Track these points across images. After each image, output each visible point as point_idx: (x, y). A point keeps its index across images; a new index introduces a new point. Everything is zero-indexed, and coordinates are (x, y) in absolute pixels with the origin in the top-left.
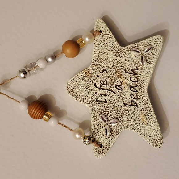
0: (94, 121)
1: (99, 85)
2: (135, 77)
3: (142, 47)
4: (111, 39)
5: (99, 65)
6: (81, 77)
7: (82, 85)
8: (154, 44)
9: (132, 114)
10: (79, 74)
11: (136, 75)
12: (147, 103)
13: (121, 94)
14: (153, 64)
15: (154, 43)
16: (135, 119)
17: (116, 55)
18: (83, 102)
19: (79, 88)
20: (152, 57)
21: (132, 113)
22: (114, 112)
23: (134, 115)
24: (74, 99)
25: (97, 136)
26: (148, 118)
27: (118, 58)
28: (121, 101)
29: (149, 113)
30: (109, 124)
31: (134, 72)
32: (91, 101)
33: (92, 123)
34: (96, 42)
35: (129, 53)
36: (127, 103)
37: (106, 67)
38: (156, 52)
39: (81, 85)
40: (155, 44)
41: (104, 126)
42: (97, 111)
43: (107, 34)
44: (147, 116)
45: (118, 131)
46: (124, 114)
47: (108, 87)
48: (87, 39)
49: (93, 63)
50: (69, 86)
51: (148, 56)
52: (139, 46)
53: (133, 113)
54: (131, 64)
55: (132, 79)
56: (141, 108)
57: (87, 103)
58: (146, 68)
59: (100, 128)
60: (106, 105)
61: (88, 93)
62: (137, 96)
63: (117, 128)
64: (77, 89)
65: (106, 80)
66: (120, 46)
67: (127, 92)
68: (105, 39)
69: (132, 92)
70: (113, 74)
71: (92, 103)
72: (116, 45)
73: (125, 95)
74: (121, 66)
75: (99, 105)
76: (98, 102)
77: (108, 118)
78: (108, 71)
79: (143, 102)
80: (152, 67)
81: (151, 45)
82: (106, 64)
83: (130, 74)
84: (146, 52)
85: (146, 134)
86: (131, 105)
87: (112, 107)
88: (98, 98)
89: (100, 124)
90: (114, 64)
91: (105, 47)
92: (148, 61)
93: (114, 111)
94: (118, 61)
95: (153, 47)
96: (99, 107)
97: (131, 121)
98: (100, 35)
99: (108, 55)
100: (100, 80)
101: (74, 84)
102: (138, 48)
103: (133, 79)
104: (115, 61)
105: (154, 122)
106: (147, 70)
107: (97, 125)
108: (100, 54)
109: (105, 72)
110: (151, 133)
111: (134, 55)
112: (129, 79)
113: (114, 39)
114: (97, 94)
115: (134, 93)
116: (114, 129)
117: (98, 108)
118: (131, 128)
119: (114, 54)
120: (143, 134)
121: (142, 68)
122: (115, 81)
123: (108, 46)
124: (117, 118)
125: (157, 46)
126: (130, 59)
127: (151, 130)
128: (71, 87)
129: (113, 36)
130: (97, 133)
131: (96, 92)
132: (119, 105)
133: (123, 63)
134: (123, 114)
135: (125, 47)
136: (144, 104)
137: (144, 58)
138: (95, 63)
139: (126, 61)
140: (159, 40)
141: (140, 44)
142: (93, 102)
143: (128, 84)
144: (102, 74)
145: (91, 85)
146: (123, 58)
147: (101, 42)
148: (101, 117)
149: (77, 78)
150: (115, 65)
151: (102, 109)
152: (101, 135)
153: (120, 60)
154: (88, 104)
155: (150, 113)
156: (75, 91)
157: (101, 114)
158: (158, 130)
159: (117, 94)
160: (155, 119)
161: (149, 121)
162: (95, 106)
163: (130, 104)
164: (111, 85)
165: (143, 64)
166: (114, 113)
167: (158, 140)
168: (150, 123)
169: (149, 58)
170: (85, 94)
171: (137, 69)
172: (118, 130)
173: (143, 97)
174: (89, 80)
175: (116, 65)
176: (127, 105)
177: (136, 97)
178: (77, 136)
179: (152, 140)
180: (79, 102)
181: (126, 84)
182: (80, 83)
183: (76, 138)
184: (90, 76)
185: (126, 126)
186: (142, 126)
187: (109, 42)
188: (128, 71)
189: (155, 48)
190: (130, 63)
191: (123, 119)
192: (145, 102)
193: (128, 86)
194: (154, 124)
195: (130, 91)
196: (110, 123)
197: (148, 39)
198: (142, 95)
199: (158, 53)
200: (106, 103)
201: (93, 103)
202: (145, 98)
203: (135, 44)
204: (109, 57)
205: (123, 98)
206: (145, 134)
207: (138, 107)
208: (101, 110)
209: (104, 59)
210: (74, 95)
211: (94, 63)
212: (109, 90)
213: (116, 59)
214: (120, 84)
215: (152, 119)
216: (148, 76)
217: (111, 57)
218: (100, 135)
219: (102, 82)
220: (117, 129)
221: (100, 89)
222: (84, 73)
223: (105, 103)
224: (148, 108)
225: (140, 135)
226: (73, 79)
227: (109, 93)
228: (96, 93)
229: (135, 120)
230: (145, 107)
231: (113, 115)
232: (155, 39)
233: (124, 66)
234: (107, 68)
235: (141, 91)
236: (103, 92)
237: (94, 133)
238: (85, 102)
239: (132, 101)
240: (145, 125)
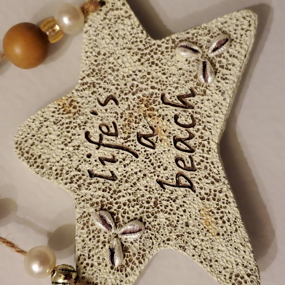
0: (83, 228)
1: (97, 135)
2: (188, 113)
3: (203, 40)
4: (127, 21)
5: (97, 86)
6: (53, 116)
7: (53, 137)
8: (235, 30)
9: (181, 209)
10: (46, 109)
11: (190, 110)
12: (218, 181)
13: (151, 158)
14: (231, 82)
15: (235, 28)
16: (186, 220)
17: (139, 60)
18: (57, 178)
19: (47, 144)
20: (230, 64)
21: (178, 206)
22: (133, 203)
23: (185, 211)
24: (32, 171)
25: (88, 268)
26: (221, 218)
27: (146, 68)
28: (152, 175)
29: (223, 205)
30: (120, 236)
31: (183, 102)
32: (77, 178)
33: (78, 232)
34: (89, 28)
35: (172, 54)
36: (167, 182)
37: (114, 90)
38: (240, 50)
39: (51, 136)
40: (237, 32)
41: (106, 240)
42: (91, 202)
43: (117, 9)
44: (218, 213)
45: (142, 252)
46: (158, 208)
47: (119, 141)
48: (66, 20)
49: (82, 80)
50: (20, 139)
51: (220, 62)
52: (196, 37)
53: (181, 206)
54: (177, 83)
55: (179, 120)
56: (203, 192)
57: (65, 181)
58: (214, 91)
59: (97, 247)
60: (114, 185)
61: (69, 155)
62: (192, 161)
63: (142, 246)
64: (40, 147)
65: (114, 123)
66: (149, 38)
67: (167, 152)
68: (113, 20)
69: (180, 152)
70: (131, 106)
71: (78, 181)
72: (140, 35)
73: (161, 160)
74: (153, 88)
75: (97, 185)
76: (94, 179)
77: (118, 219)
78: (119, 99)
79: (207, 178)
80: (229, 88)
81: (226, 34)
82: (114, 82)
83: (174, 108)
84: (214, 50)
85: (216, 261)
86: (178, 185)
87: (129, 191)
88: (95, 168)
89: (99, 237)
90: (136, 83)
91: (113, 42)
92: (220, 75)
93: (134, 200)
94: (146, 74)
95: (233, 40)
96: (95, 192)
97: (176, 226)
98: (101, 10)
99: (120, 61)
100: (100, 122)
101: (33, 132)
102: (193, 43)
103: (183, 118)
104: (136, 75)
105: (236, 230)
106: (218, 97)
107: (90, 239)
108: (101, 57)
109: (111, 104)
110: (228, 259)
111: (184, 60)
112: (173, 121)
113: (135, 20)
114: (92, 159)
115: (186, 155)
116: (133, 249)
117: (92, 193)
118: (178, 246)
119: (136, 58)
120: (209, 262)
121: (205, 92)
122: (137, 125)
123: (120, 39)
124: (141, 220)
125: (242, 35)
126: (173, 70)
127: (229, 250)
128: (26, 141)
129: (132, 13)
130: (89, 258)
131: (89, 152)
132: (146, 187)
133: (158, 80)
134: (156, 209)
135: (163, 40)
136: (209, 182)
137: (208, 65)
138: (87, 79)
139: (164, 74)
140: (246, 22)
141: (201, 32)
142: (80, 178)
143: (170, 133)
144: (106, 107)
145: (77, 137)
146: (157, 68)
147: (103, 28)
148: (98, 218)
149: (42, 119)
150: (137, 86)
151: (103, 197)
152: (99, 264)
153: (149, 73)
154: (68, 184)
155: (225, 205)
156: (36, 151)
157: (102, 209)
158: (247, 250)
159: (141, 157)
160: (239, 222)
161: (222, 227)
162: (87, 189)
163: (174, 183)
164: (126, 135)
165: (206, 81)
166: (133, 207)
167: (246, 277)
168: (225, 232)
169: (222, 67)
170: (61, 159)
171: (193, 94)
172: (144, 250)
173: (208, 165)
174: (70, 122)
175: (140, 85)
176: (166, 186)
177: (189, 165)
178: (36, 267)
179: (230, 278)
180: (45, 178)
181: (164, 131)
182: (48, 130)
183: (31, 272)
184: (75, 114)
185: (165, 239)
186: (205, 239)
187: (122, 27)
188: (170, 100)
189: (238, 41)
190: (175, 79)
191: (156, 223)
192: (213, 177)
193: (168, 137)
194: (236, 234)
195: (175, 151)
196: (124, 233)
197: (219, 19)
198: (204, 159)
199: (244, 53)
200: (114, 180)
201: (81, 181)
202: (212, 166)
203: (188, 33)
204: (123, 66)
205: (157, 168)
206: (213, 261)
207: (195, 192)
208: (101, 198)
209: (110, 71)
210: (32, 161)
211: (85, 81)
212: (123, 148)
213: (140, 71)
214: (151, 132)
215: (232, 222)
216: (219, 110)
217: (127, 65)
218: (96, 264)
219: (104, 129)
220: (140, 249)
221: (99, 144)
222: (59, 105)
223: (111, 182)
224: (220, 192)
225: (200, 264)
226: (32, 121)
227: (121, 156)
228: (89, 156)
229: (187, 225)
230: (212, 191)
231: (130, 212)
232: (237, 20)
233: (159, 86)
234: (118, 92)
235: (203, 150)
236: (107, 153)
237: (81, 260)
238: (60, 178)
239: (179, 175)
240: (213, 238)
